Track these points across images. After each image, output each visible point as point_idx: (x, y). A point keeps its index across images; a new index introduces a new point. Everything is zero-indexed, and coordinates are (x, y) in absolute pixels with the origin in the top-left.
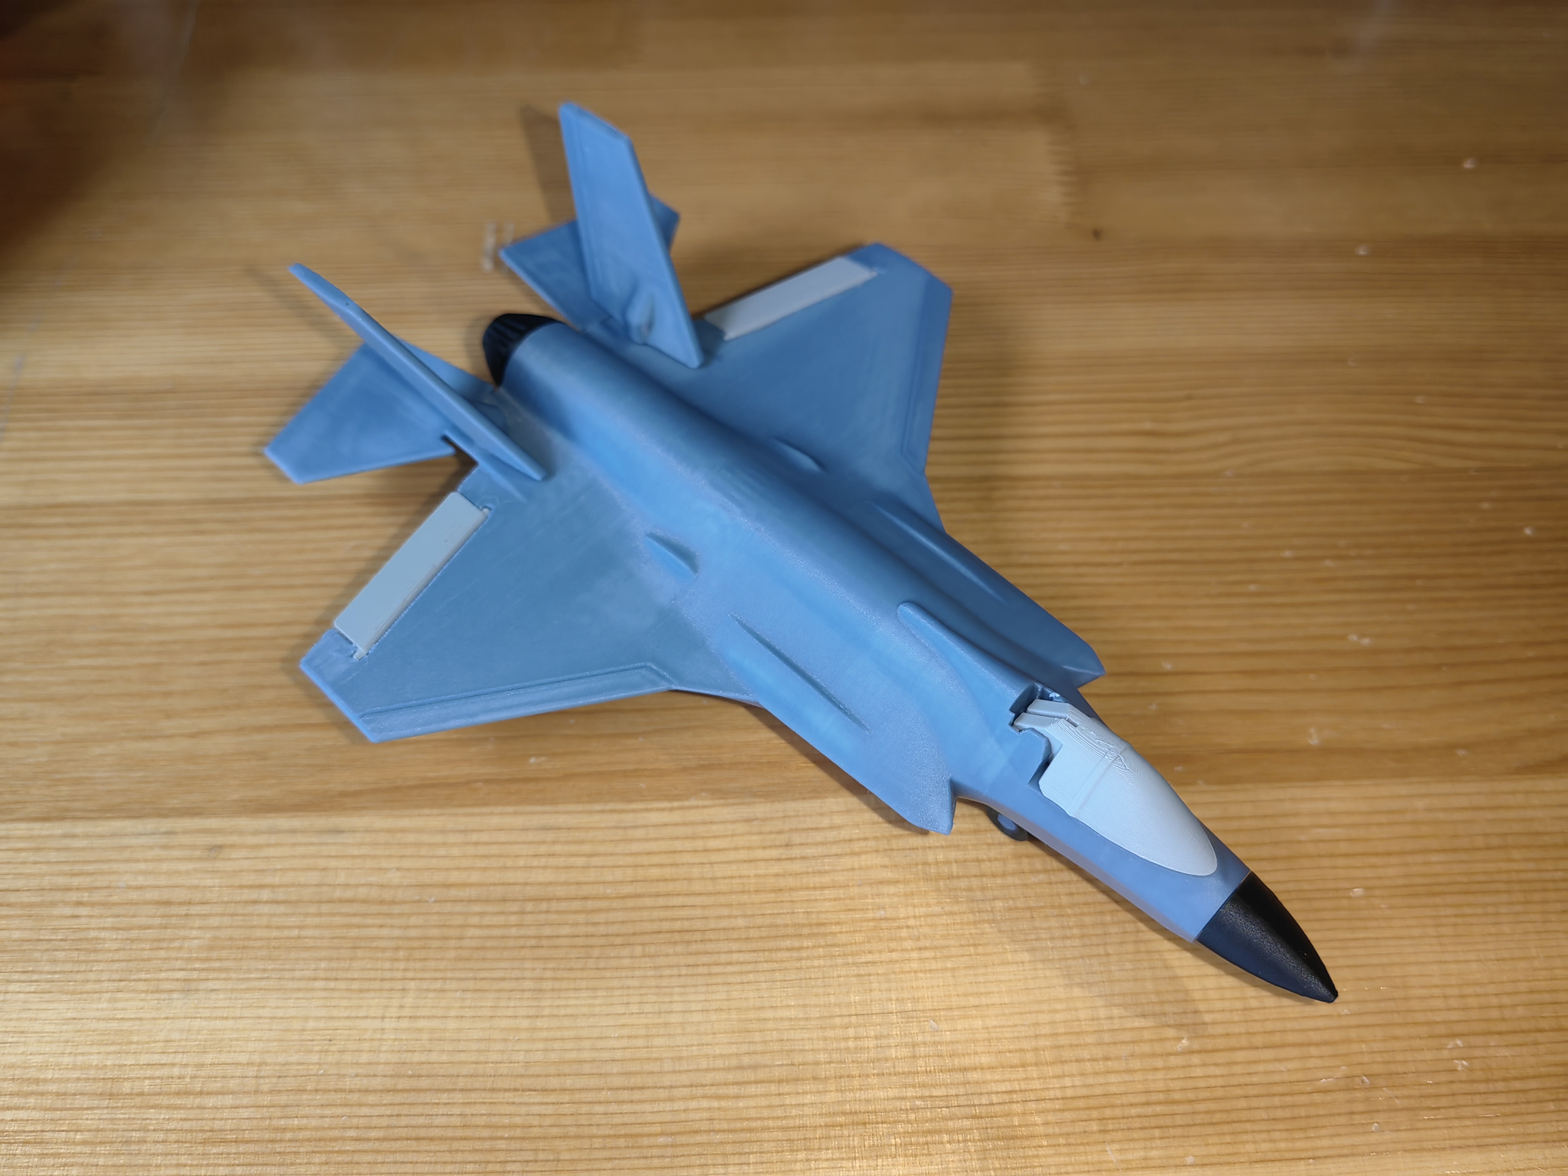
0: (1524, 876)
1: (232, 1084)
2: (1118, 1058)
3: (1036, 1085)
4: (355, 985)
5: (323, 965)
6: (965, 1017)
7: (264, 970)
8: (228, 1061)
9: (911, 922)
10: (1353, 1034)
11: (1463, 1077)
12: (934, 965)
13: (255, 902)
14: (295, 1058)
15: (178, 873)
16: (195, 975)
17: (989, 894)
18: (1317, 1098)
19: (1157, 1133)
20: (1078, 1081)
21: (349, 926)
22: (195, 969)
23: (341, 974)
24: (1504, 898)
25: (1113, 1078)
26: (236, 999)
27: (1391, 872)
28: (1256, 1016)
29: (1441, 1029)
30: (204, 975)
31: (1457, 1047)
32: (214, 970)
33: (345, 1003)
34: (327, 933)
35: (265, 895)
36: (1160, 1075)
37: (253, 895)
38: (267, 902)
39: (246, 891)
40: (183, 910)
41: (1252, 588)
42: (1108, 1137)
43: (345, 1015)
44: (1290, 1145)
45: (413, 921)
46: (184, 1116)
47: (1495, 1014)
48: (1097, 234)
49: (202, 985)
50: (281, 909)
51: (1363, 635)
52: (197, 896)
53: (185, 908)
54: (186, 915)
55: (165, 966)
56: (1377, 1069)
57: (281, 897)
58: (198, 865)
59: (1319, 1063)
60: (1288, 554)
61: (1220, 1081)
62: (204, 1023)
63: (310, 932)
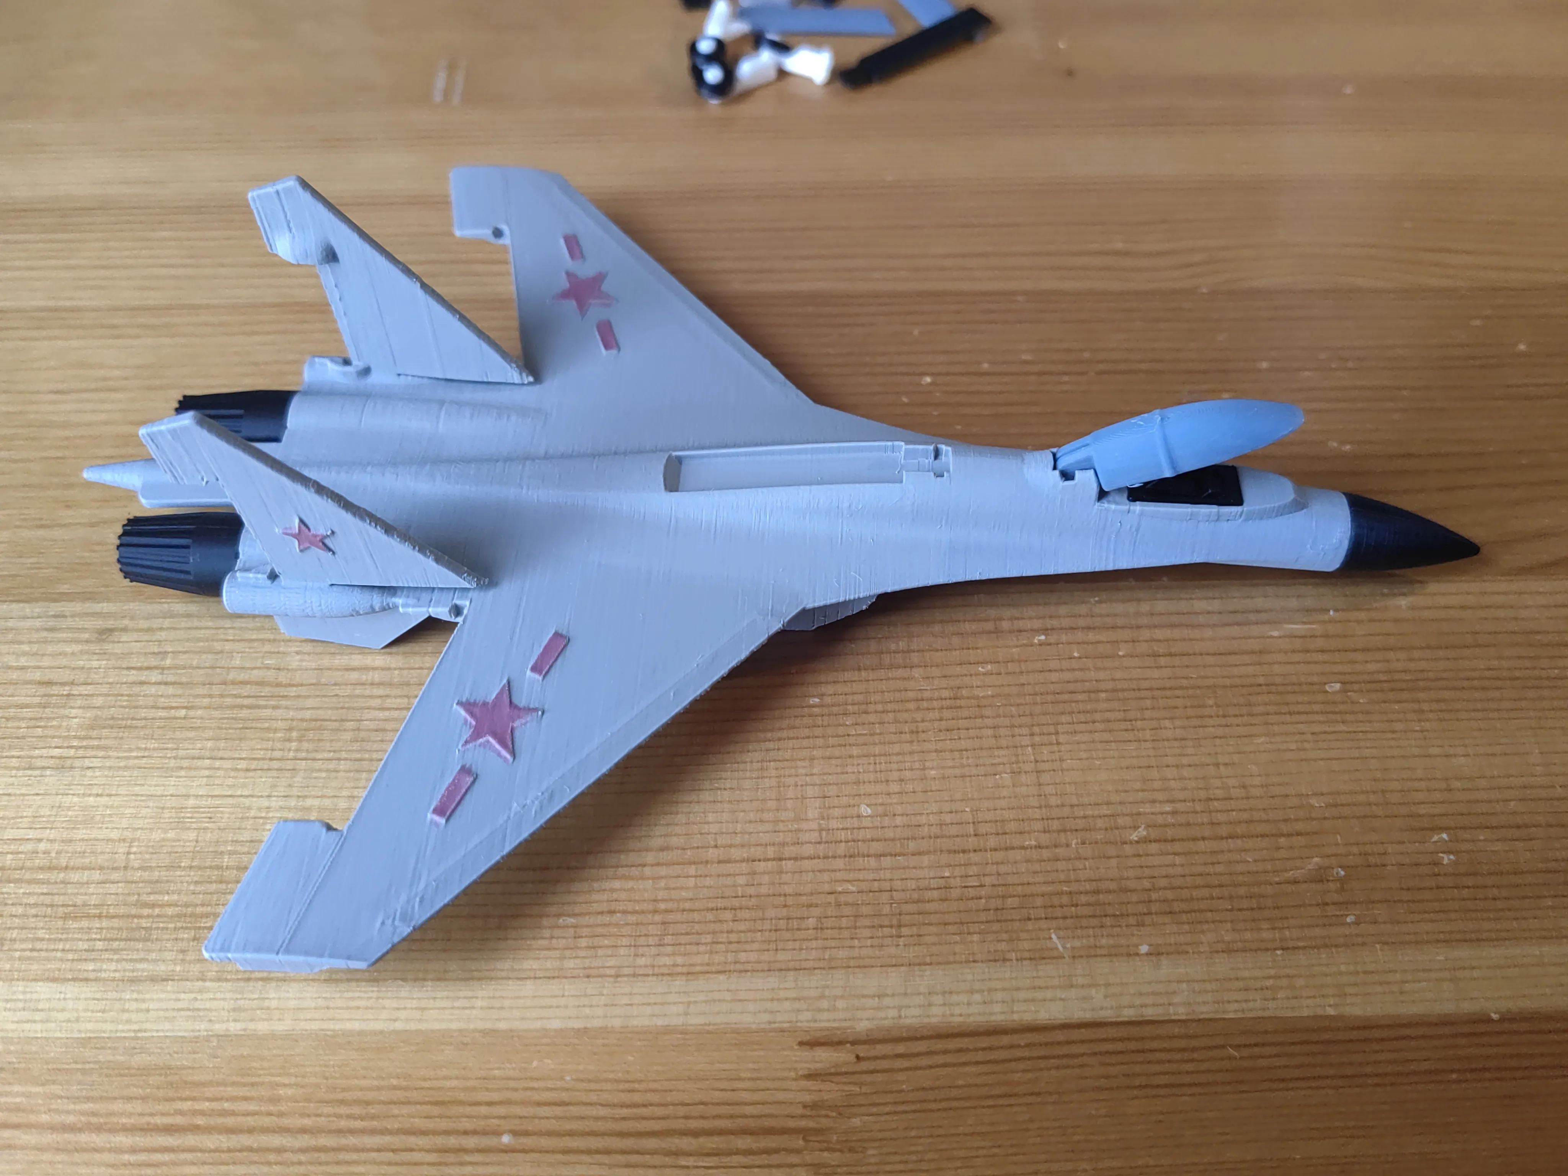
0: (1517, 674)
1: (101, 860)
4: (242, 765)
5: (209, 744)
7: (146, 749)
8: (99, 837)
13: (142, 683)
14: (171, 835)
15: (64, 654)
16: (72, 752)
21: (242, 707)
22: (72, 747)
23: (228, 754)
26: (112, 777)
27: (1371, 667)
30: (81, 752)
31: (1442, 840)
32: (92, 748)
33: (230, 781)
34: (217, 714)
35: (155, 676)
37: (143, 676)
38: (155, 683)
39: (133, 672)
40: (66, 690)
43: (229, 793)
45: (310, 703)
46: (45, 891)
49: (77, 763)
50: (171, 690)
52: (81, 677)
53: (67, 688)
54: (68, 695)
55: (41, 744)
57: (171, 678)
58: (86, 647)
62: (75, 799)
63: (199, 712)
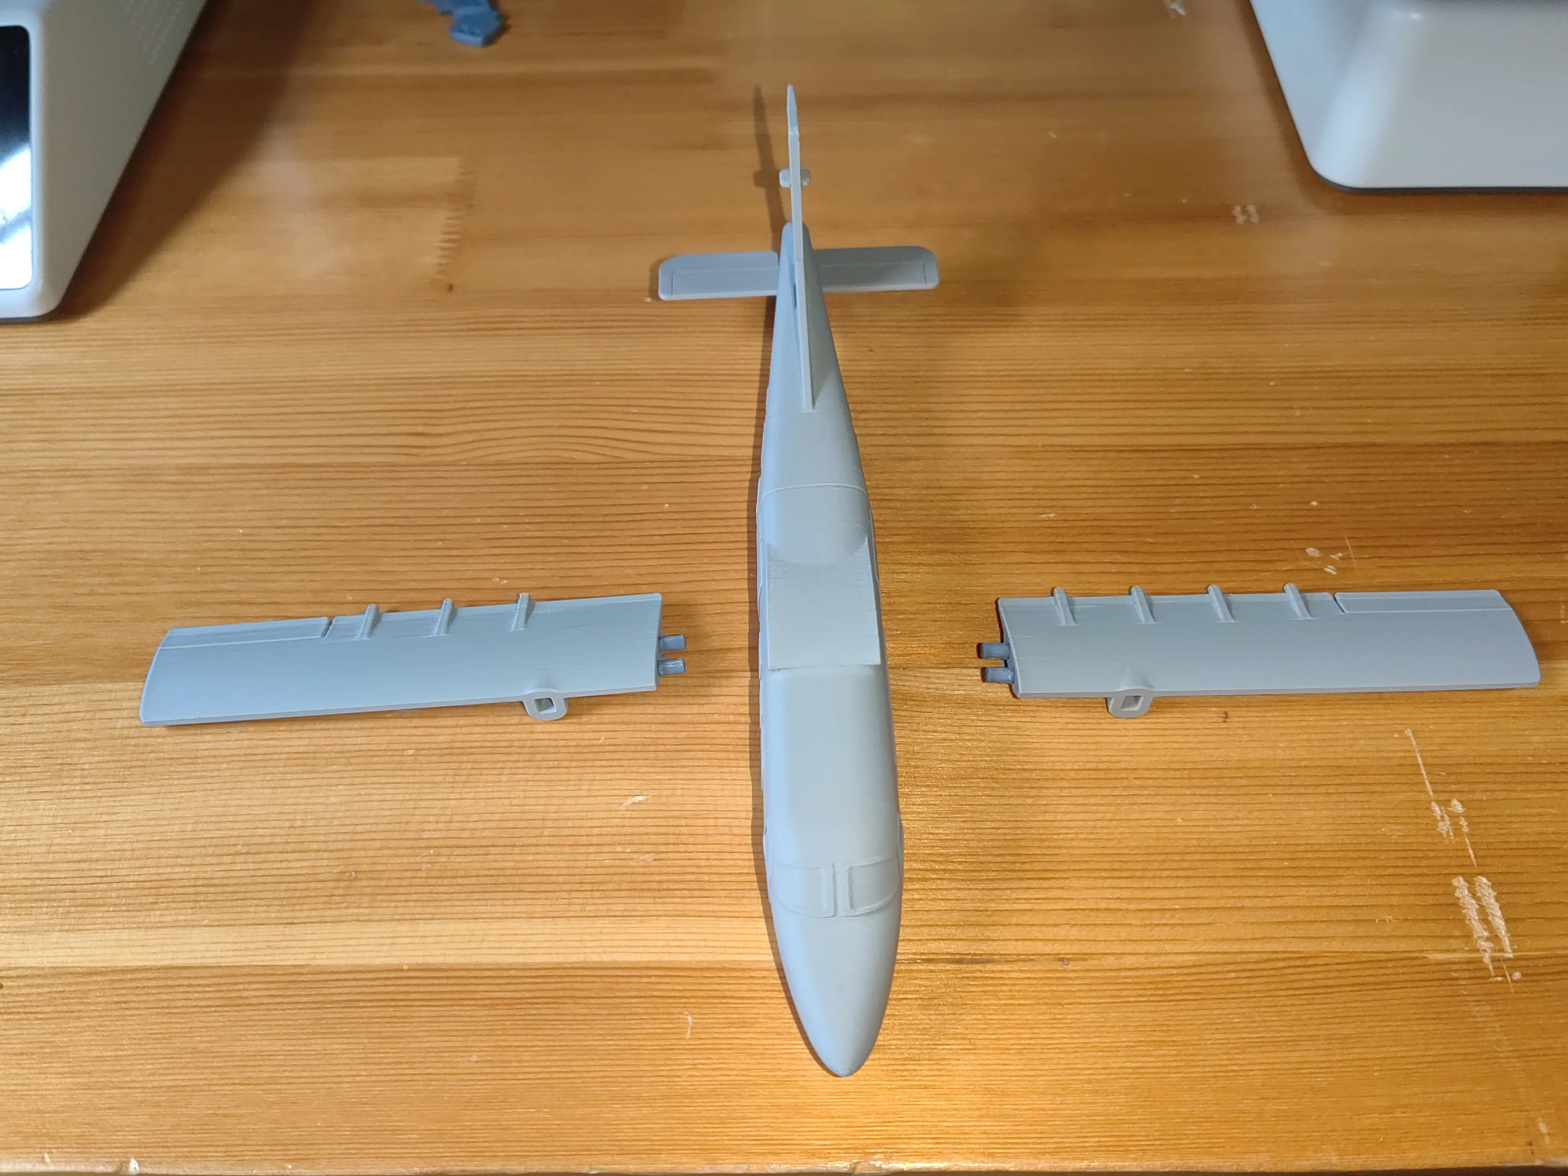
2: (187, 857)
3: (123, 872)
6: (94, 828)
9: (86, 766)
10: (359, 844)
11: (424, 874)
12: (89, 794)
17: (149, 749)
18: (313, 885)
19: (191, 905)
20: (152, 871)
24: (515, 757)
25: (177, 870)
28: (297, 831)
29: (423, 844)
36: (209, 868)
41: (440, 544)
42: (156, 906)
44: (279, 915)
47: (466, 834)
48: (451, 288)
51: (501, 579)
56: (365, 868)
59: (325, 862)
60: (478, 520)
61: (251, 873)
